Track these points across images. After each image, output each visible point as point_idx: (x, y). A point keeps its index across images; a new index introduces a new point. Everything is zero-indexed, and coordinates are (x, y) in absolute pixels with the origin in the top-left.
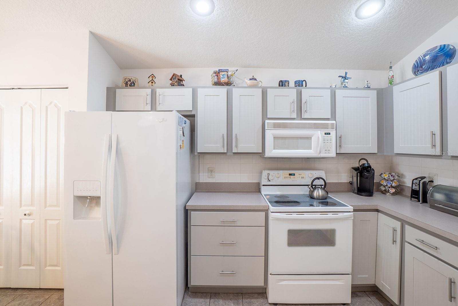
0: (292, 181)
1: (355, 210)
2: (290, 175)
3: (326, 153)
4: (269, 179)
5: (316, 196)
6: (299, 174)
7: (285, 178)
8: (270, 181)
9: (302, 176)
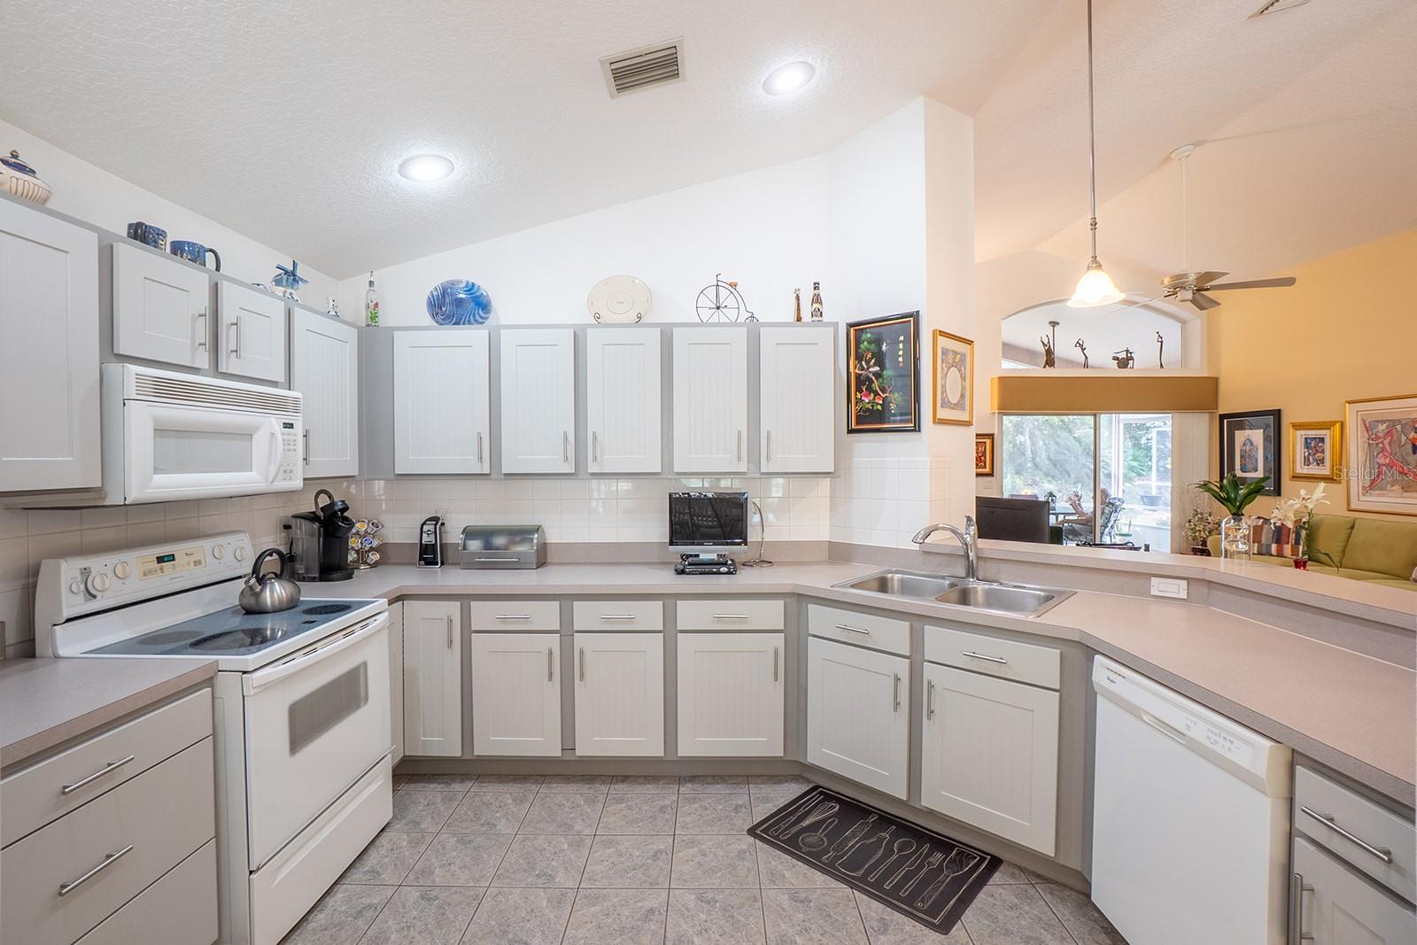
2: (160, 560)
3: (284, 479)
5: (273, 602)
6: (186, 554)
7: (145, 575)
8: (95, 597)
9: (196, 559)
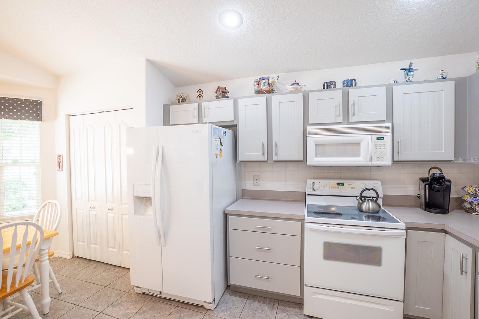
0: (341, 191)
1: (408, 228)
2: (338, 184)
3: (378, 161)
4: (314, 188)
5: (366, 210)
6: (349, 184)
7: (332, 188)
8: (315, 190)
9: (353, 187)
